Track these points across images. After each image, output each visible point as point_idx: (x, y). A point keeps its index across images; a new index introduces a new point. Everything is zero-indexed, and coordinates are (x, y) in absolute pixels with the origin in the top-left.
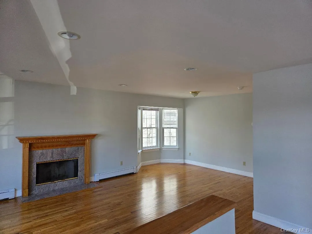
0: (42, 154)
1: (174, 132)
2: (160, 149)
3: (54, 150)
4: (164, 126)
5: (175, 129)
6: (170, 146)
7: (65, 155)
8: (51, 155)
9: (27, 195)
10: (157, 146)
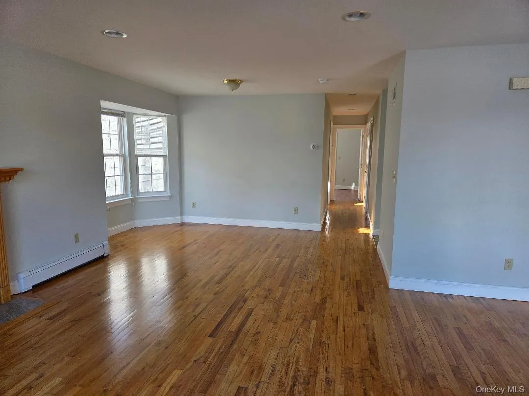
1: (158, 164)
2: (133, 201)
4: (138, 152)
5: (161, 159)
6: (153, 192)
10: (126, 195)
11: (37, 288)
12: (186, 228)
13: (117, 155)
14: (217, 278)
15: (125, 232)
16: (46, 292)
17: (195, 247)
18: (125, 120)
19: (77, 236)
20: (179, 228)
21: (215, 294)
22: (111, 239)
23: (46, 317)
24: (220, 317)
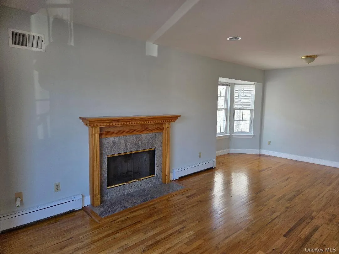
0: (114, 143)
1: (247, 115)
2: (230, 136)
3: (128, 137)
4: (235, 107)
5: (249, 111)
6: (242, 132)
7: (140, 144)
8: (124, 144)
9: (100, 203)
10: (226, 132)
11: (181, 178)
12: (262, 158)
13: (223, 109)
14: (287, 197)
15: (224, 155)
16: (185, 182)
17: (270, 172)
18: (230, 88)
19: (200, 154)
20: (258, 157)
21: (287, 208)
22: (217, 158)
23: (185, 195)
24: (292, 225)
